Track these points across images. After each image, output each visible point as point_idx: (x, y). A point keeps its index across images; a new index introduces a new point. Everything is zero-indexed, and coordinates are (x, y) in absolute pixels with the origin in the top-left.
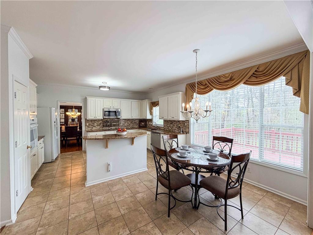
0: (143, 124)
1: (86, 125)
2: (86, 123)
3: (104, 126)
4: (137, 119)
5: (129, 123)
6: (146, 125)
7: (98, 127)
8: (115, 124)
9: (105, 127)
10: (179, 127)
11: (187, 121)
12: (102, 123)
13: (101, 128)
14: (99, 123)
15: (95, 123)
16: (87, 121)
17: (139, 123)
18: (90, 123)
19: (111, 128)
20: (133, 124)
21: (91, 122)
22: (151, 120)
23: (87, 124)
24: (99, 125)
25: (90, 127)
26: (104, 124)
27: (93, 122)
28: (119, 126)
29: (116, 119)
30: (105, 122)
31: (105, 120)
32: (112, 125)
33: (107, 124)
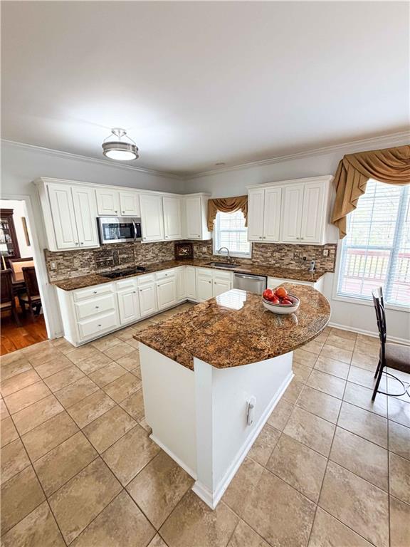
0: (185, 251)
1: (49, 269)
3: (99, 265)
4: (172, 242)
5: (157, 252)
6: (191, 252)
7: (85, 271)
8: (125, 256)
9: (102, 267)
10: (305, 259)
11: (331, 245)
12: (93, 257)
13: (93, 272)
14: (86, 258)
15: (75, 261)
16: (48, 255)
17: (176, 250)
18: (61, 261)
19: (119, 269)
21: (64, 256)
22: (209, 243)
23: (53, 265)
24: (88, 265)
25: (63, 271)
26: (99, 260)
27: (67, 258)
28: (136, 260)
29: (127, 245)
30: (100, 255)
31: (101, 249)
32: (119, 259)
33: (106, 258)
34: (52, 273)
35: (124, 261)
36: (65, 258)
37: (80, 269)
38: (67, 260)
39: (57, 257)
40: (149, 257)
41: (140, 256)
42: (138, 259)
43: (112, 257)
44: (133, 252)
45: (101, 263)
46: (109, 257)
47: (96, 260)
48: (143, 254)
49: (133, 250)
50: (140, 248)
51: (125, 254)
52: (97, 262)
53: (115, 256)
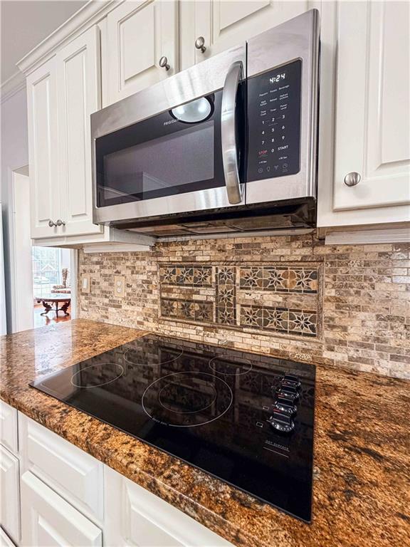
3: (167, 309)
7: (136, 313)
8: (271, 298)
9: (177, 319)
26: (170, 291)
27: (107, 272)
28: (328, 334)
29: (286, 251)
30: (174, 278)
31: (176, 258)
32: (238, 308)
33: (192, 292)
34: (84, 302)
35: (262, 318)
37: (125, 307)
38: (106, 277)
39: (91, 267)
41: (362, 315)
42: (345, 329)
43: (211, 292)
44: (313, 285)
45: (175, 305)
46: (202, 290)
47: (161, 290)
48: (394, 313)
49: (315, 276)
50: (369, 272)
51: (272, 288)
52: (162, 299)
53: (222, 288)
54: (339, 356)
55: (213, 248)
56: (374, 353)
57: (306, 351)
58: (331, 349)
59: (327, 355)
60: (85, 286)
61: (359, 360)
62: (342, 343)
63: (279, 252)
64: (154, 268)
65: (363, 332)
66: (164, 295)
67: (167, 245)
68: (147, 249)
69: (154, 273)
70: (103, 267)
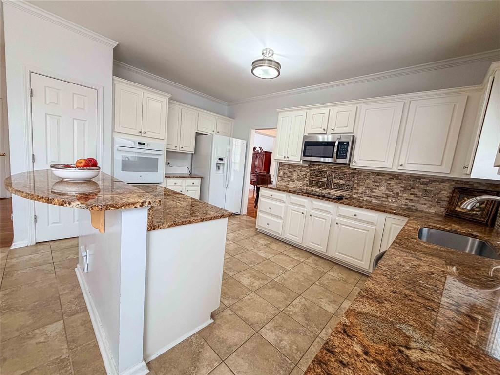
1: (279, 175)
2: (279, 170)
3: (311, 183)
4: (443, 180)
5: (396, 191)
7: (300, 184)
8: (342, 182)
9: (314, 186)
13: (305, 187)
14: (303, 173)
15: (295, 174)
16: (281, 165)
17: (451, 198)
18: (286, 171)
19: (329, 194)
20: (416, 195)
23: (281, 173)
24: (303, 180)
25: (285, 180)
26: (313, 178)
27: (290, 170)
28: (354, 191)
29: (348, 171)
30: (315, 174)
31: (316, 169)
32: (333, 184)
33: (320, 179)
34: (280, 179)
35: (339, 187)
36: (289, 170)
37: (296, 181)
38: (290, 172)
39: (284, 168)
40: (377, 192)
41: (362, 187)
42: (358, 190)
43: (326, 179)
44: (353, 179)
45: (314, 182)
46: (323, 178)
47: (310, 178)
48: (369, 187)
49: (353, 177)
50: (365, 177)
51: (342, 179)
52: (310, 180)
53: (329, 178)
54: (356, 196)
55: (328, 167)
56: (364, 195)
57: (348, 195)
58: (354, 194)
59: (353, 196)
60: (281, 174)
61: (360, 197)
62: (357, 193)
63: (346, 170)
64: (308, 171)
65: (362, 191)
66: (311, 179)
67: (314, 165)
68: (307, 165)
69: (308, 172)
70: (290, 169)
